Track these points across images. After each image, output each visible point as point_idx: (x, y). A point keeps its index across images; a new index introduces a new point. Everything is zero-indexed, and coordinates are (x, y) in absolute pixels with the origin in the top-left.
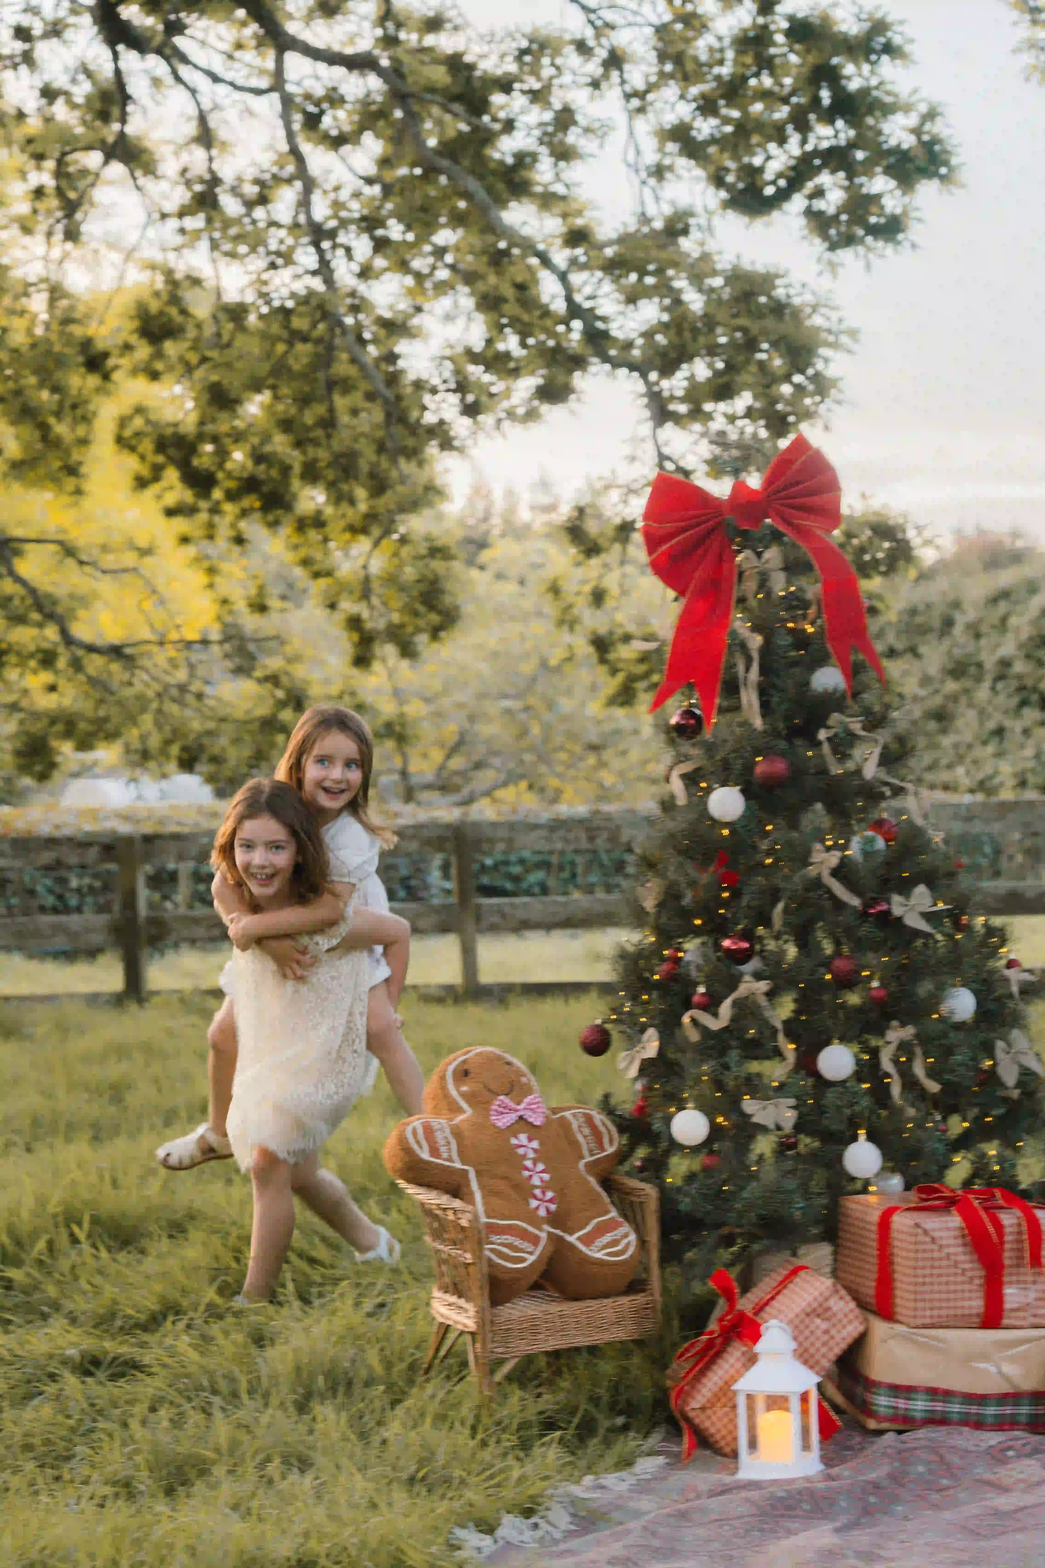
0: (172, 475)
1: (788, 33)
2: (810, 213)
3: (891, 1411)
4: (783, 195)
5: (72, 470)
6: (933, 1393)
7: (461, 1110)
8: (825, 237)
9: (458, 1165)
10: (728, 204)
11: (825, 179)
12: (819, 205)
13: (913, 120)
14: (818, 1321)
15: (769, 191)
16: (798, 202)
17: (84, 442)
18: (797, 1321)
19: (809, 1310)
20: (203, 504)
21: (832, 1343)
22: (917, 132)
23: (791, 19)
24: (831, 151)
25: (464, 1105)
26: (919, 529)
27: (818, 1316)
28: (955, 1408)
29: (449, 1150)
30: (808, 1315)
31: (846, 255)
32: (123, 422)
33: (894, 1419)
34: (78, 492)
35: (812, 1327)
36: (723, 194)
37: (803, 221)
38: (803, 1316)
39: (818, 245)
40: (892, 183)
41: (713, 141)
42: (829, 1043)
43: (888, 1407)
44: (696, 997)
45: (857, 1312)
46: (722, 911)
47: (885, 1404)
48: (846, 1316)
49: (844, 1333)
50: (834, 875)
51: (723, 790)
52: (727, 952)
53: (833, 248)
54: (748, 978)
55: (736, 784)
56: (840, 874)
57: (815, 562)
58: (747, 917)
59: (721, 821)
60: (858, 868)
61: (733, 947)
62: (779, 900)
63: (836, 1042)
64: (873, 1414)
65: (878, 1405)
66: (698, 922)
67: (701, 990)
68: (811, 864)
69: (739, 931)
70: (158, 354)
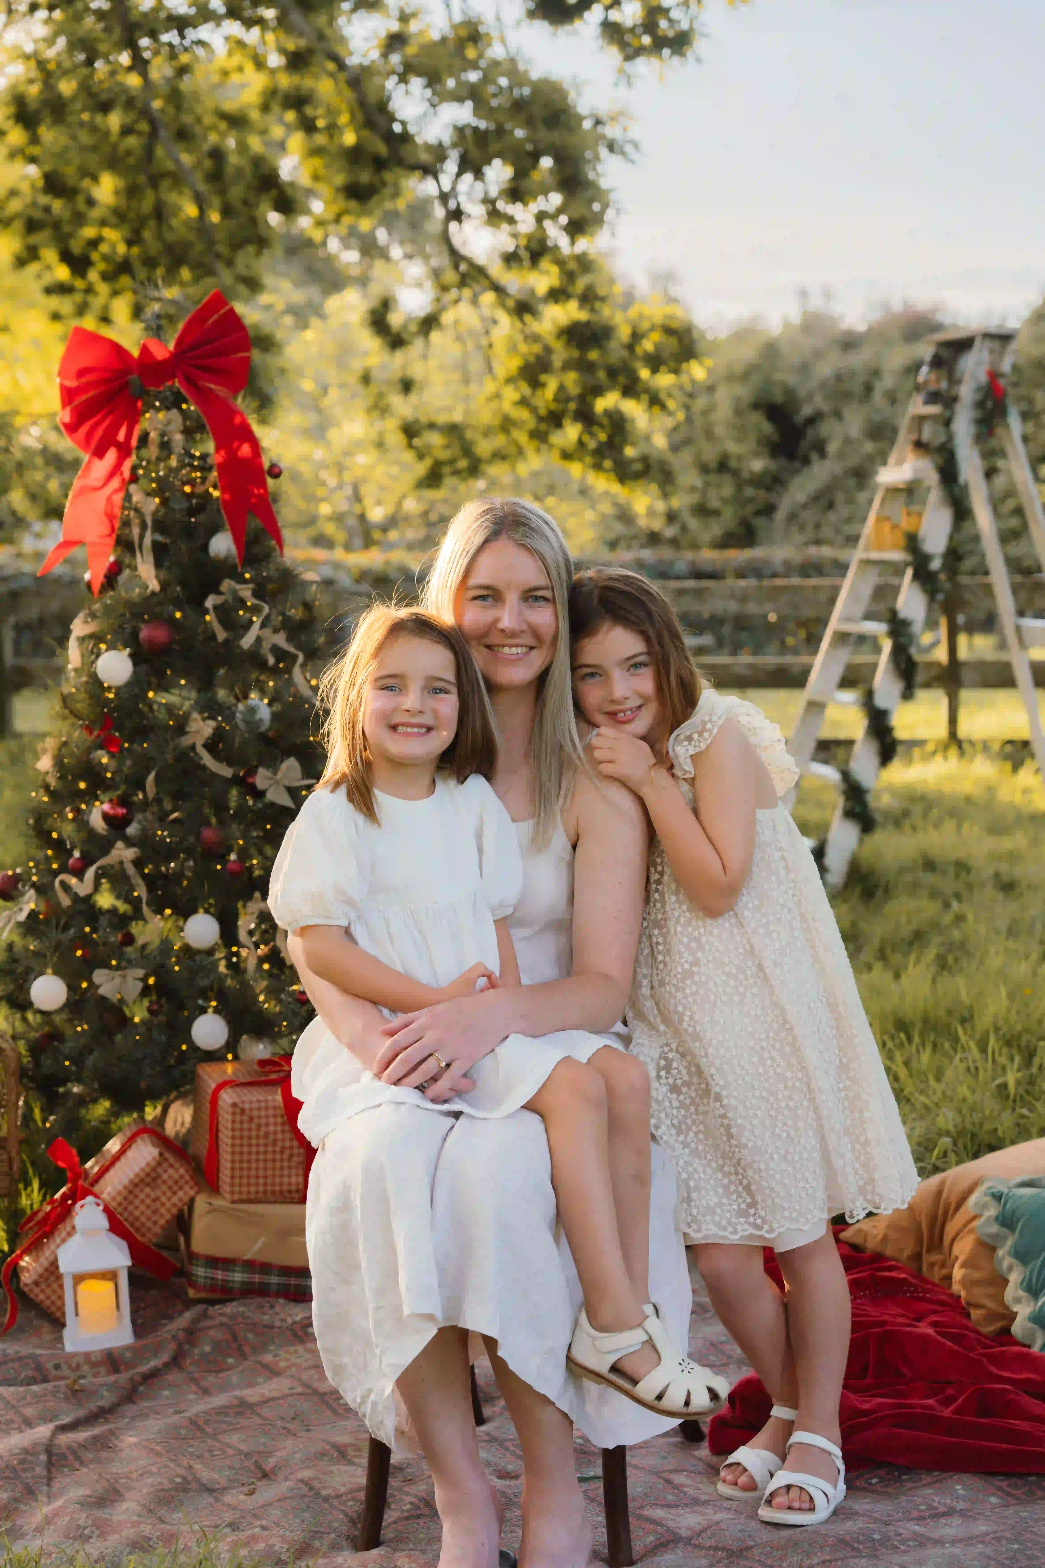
0: (50, 255)
2: (606, 24)
3: (209, 1281)
4: (584, 5)
6: (250, 1265)
8: (622, 47)
10: (532, 12)
12: (615, 16)
14: (147, 1190)
16: (596, 13)
20: (79, 284)
21: (162, 1210)
27: (148, 1185)
28: (274, 1280)
33: (212, 1289)
35: (142, 1196)
37: (599, 32)
38: (131, 1187)
42: (195, 912)
43: (206, 1277)
44: (71, 861)
45: (187, 1177)
46: (109, 775)
47: (203, 1274)
48: (176, 1182)
49: (175, 1200)
50: (205, 746)
51: (112, 653)
52: (106, 817)
53: (628, 58)
54: (120, 844)
55: (125, 648)
56: (211, 746)
57: (208, 427)
58: (125, 783)
59: (106, 685)
60: (234, 739)
61: (111, 812)
62: (153, 768)
63: (201, 910)
64: (192, 1284)
65: (197, 1276)
66: (82, 785)
67: (77, 854)
68: (187, 733)
69: (119, 796)
70: (35, 140)
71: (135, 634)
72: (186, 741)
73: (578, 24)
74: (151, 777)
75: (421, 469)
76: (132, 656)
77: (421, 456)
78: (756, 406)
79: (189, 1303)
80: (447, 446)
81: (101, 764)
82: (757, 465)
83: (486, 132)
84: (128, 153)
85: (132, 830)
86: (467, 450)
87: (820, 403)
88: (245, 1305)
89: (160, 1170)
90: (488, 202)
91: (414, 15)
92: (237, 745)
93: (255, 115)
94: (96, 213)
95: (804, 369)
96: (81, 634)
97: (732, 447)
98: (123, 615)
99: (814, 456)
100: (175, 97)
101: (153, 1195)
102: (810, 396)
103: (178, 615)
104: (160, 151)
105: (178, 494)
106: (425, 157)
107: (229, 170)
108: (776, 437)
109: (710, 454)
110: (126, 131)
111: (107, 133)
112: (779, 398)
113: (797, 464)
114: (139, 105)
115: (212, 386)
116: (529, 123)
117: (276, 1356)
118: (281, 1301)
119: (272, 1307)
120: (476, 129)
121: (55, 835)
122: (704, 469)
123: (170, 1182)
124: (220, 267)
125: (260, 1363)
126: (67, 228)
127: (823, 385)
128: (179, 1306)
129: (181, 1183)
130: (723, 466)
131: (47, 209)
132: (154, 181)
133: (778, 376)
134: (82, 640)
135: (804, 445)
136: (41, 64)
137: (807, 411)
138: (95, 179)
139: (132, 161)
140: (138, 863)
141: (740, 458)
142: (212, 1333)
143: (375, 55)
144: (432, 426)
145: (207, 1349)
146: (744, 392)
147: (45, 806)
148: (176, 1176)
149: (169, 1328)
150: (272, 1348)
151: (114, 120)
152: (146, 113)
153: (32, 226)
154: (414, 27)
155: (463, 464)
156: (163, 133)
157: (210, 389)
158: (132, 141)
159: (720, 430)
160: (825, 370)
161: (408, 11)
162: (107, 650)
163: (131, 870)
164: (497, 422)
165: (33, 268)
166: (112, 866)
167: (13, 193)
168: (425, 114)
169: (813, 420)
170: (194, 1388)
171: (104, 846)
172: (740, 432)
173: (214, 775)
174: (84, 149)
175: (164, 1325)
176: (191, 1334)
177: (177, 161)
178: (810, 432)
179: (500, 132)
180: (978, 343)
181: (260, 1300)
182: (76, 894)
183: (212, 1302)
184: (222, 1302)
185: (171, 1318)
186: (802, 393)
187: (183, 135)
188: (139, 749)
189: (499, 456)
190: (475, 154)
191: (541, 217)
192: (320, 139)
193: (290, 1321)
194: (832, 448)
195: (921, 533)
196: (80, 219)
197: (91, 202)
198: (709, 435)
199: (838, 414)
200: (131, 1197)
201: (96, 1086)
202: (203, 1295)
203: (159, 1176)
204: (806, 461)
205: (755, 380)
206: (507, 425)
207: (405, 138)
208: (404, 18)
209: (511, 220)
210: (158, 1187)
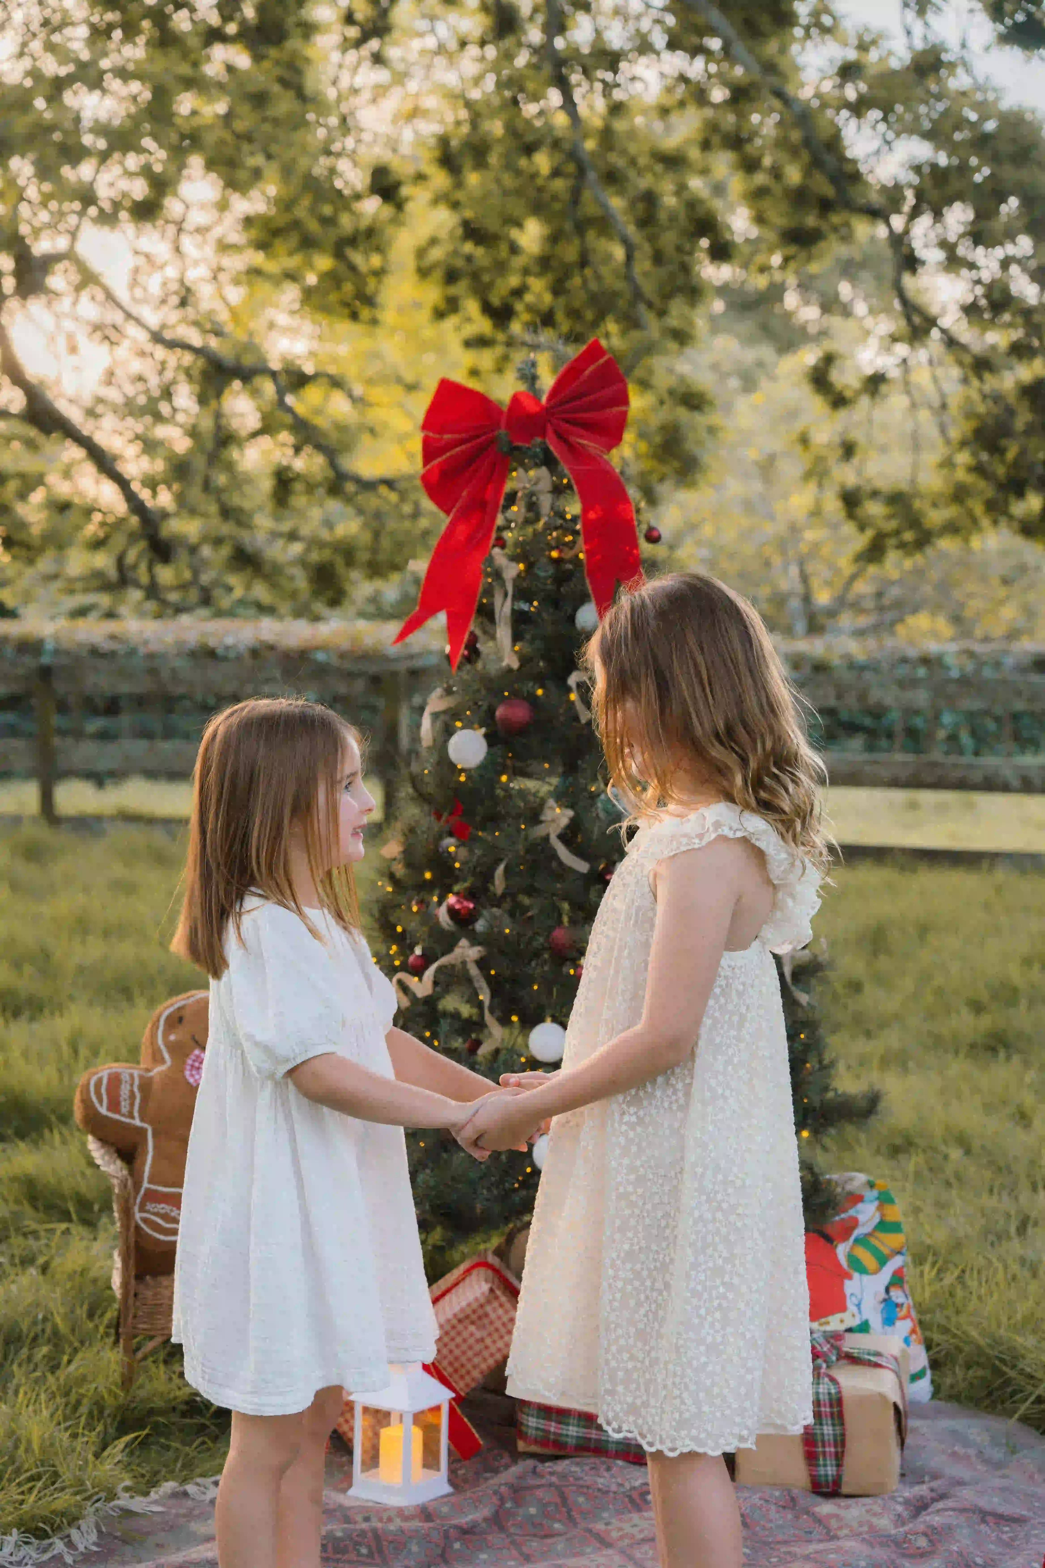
0: (472, 307)
3: (540, 1433)
5: (369, 301)
7: (163, 1061)
9: (137, 1122)
14: (472, 1328)
17: (379, 273)
18: (447, 1328)
19: (461, 1316)
20: (501, 337)
21: (486, 1354)
25: (167, 1056)
29: (132, 1105)
30: (460, 1321)
32: (421, 253)
33: (545, 1442)
34: (374, 322)
35: (465, 1334)
38: (455, 1322)
42: (541, 1020)
43: (537, 1429)
44: (411, 959)
46: (457, 865)
47: (534, 1425)
50: (561, 837)
51: (467, 732)
52: (451, 911)
54: (464, 942)
55: (481, 727)
56: (569, 837)
57: (575, 487)
58: (474, 874)
59: (459, 767)
60: (592, 832)
61: (457, 907)
62: (501, 860)
63: (549, 1019)
64: (523, 1436)
65: (528, 1426)
66: (428, 875)
67: (418, 951)
68: (541, 822)
69: (466, 889)
70: (459, 184)
71: (491, 711)
72: (539, 831)
74: (500, 869)
75: (861, 541)
76: (486, 736)
77: (862, 528)
79: (516, 1456)
80: (890, 517)
81: (449, 853)
83: (948, 169)
84: (555, 198)
85: (480, 926)
86: (914, 521)
88: (577, 1464)
89: (488, 1308)
90: (948, 247)
91: (874, 42)
92: (595, 837)
93: (694, 154)
94: (518, 262)
96: (437, 710)
98: (478, 691)
100: (607, 136)
101: (478, 1334)
103: (540, 692)
104: (587, 195)
105: (544, 560)
106: (875, 198)
107: (662, 216)
110: (556, 173)
111: (534, 176)
114: (567, 146)
115: (585, 442)
116: (995, 159)
117: (607, 1524)
118: (620, 1462)
119: (608, 1469)
120: (934, 166)
121: (399, 929)
124: (649, 318)
125: (590, 1531)
126: (486, 278)
128: (506, 1459)
131: (469, 259)
132: (581, 228)
134: (435, 716)
136: (469, 104)
138: (519, 225)
139: (557, 206)
140: (481, 963)
142: (540, 1493)
143: (827, 86)
144: (875, 494)
145: (533, 1511)
147: (390, 897)
149: (491, 1482)
150: (605, 1515)
151: (543, 162)
152: (573, 155)
153: (451, 277)
154: (873, 56)
155: (908, 536)
156: (592, 176)
157: (583, 446)
158: (559, 185)
161: (867, 38)
162: (463, 728)
163: (474, 971)
164: (950, 490)
165: (451, 322)
166: (453, 966)
167: (433, 241)
168: (878, 152)
170: (514, 1552)
171: (447, 943)
173: (571, 870)
174: (506, 193)
175: (486, 1479)
176: (518, 1492)
177: (604, 206)
179: (963, 169)
181: (597, 1460)
182: (414, 995)
183: (543, 1458)
184: (557, 1458)
185: (496, 1471)
187: (612, 178)
188: (489, 838)
189: (952, 528)
190: (933, 194)
191: (1005, 264)
192: (760, 179)
193: (627, 1486)
196: (501, 267)
197: (514, 249)
201: (427, 1207)
202: (534, 1448)
203: (487, 1315)
206: (959, 494)
207: (856, 177)
208: (863, 47)
209: (972, 266)
210: (484, 1327)
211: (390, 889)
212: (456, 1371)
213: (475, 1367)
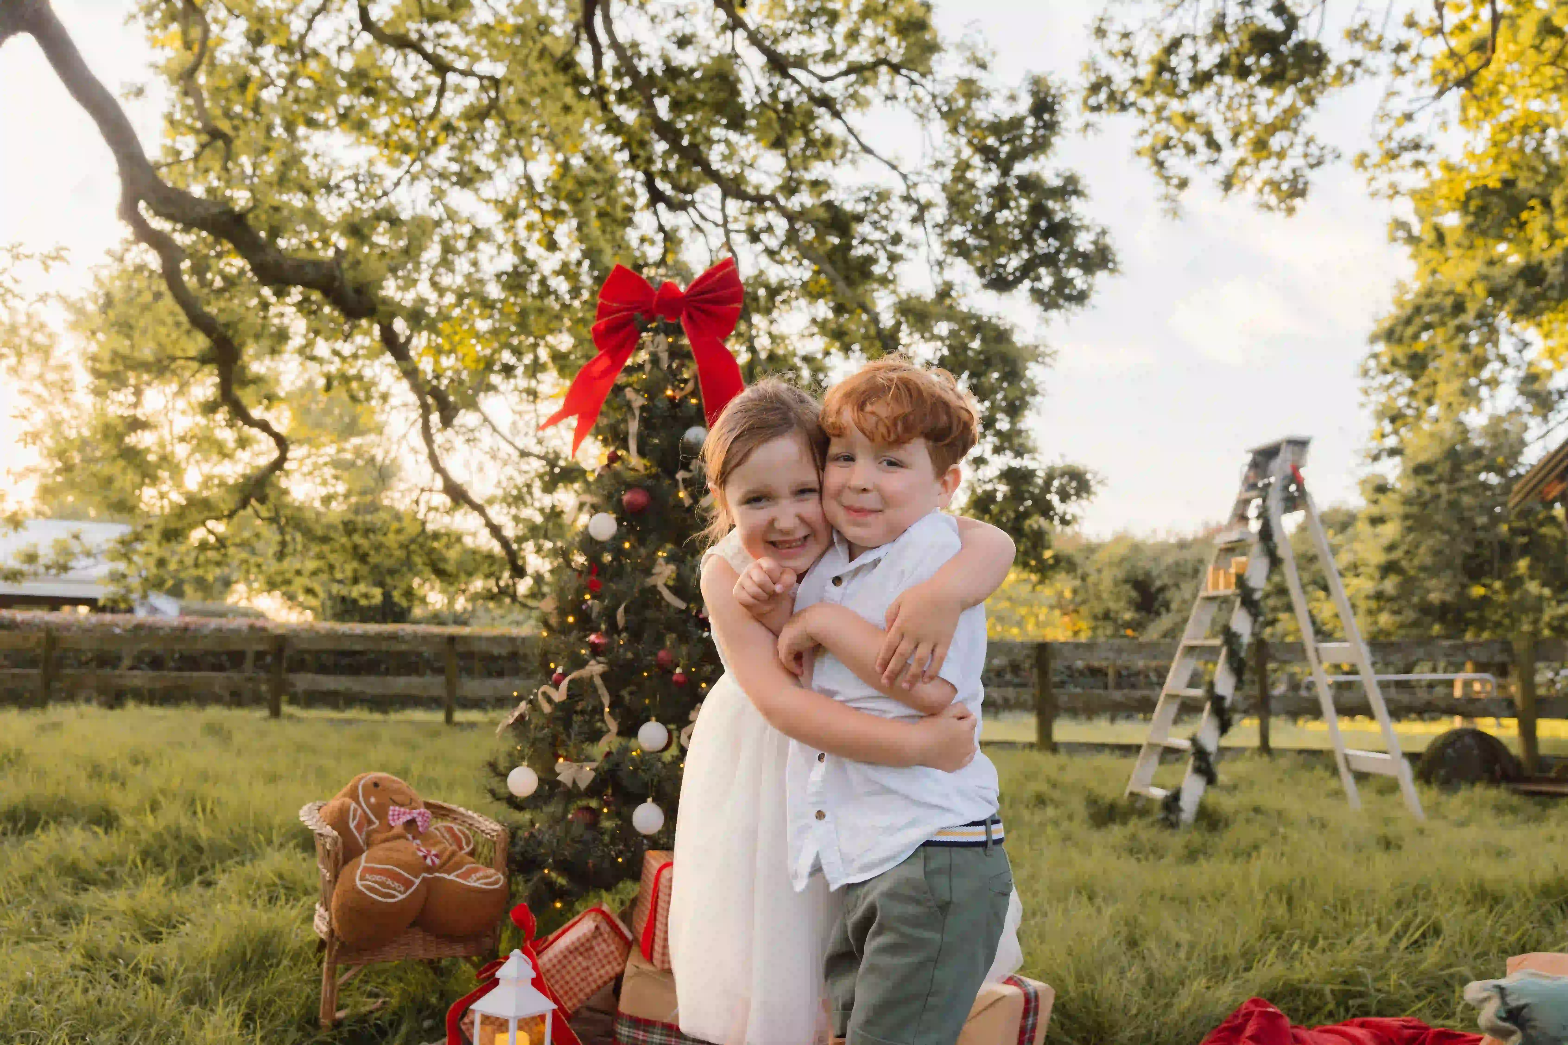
1: (1018, 187)
2: (1033, 290)
4: (1018, 281)
8: (1042, 303)
10: (987, 286)
11: (1042, 271)
12: (1038, 285)
13: (1092, 237)
15: (1011, 278)
16: (1027, 284)
18: (560, 957)
19: (572, 948)
21: (590, 980)
22: (1095, 243)
23: (1018, 177)
24: (1046, 255)
26: (1095, 474)
30: (571, 952)
31: (1054, 313)
36: (984, 281)
37: (1028, 294)
38: (567, 952)
39: (1038, 308)
40: (1081, 272)
41: (976, 248)
42: (648, 721)
44: (553, 676)
45: (617, 954)
48: (606, 956)
49: (602, 972)
50: (665, 584)
51: (604, 517)
53: (1046, 310)
54: (594, 663)
55: (613, 512)
56: (670, 584)
58: (605, 618)
60: (689, 581)
61: (595, 641)
62: (622, 602)
63: (651, 720)
66: (572, 621)
67: (559, 670)
68: (653, 576)
71: (620, 500)
72: (650, 581)
73: (1014, 291)
74: (621, 610)
76: (617, 518)
78: (1126, 581)
82: (1128, 616)
87: (1166, 580)
89: (594, 943)
92: (691, 584)
95: (1156, 559)
97: (1112, 605)
99: (1163, 610)
101: (584, 964)
102: (1159, 576)
105: (662, 396)
108: (1139, 600)
109: (1099, 610)
112: (1140, 578)
113: (1152, 616)
122: (1095, 618)
123: (601, 956)
127: (1168, 569)
129: (611, 958)
130: (1107, 616)
133: (1140, 564)
135: (1156, 605)
137: (1158, 583)
141: (1117, 612)
146: (1120, 574)
148: (607, 951)
159: (1105, 595)
160: (1169, 560)
162: (601, 514)
163: (598, 681)
166: (581, 678)
169: (1162, 589)
171: (581, 664)
172: (1118, 598)
173: (668, 605)
178: (1160, 597)
180: (1284, 446)
182: (553, 701)
186: (1155, 573)
194: (1174, 606)
195: (1247, 575)
198: (1099, 598)
199: (1177, 586)
200: (565, 962)
203: (592, 948)
204: (1158, 614)
205: (1126, 566)
210: (590, 958)
211: (545, 634)
212: (566, 993)
213: (581, 990)
